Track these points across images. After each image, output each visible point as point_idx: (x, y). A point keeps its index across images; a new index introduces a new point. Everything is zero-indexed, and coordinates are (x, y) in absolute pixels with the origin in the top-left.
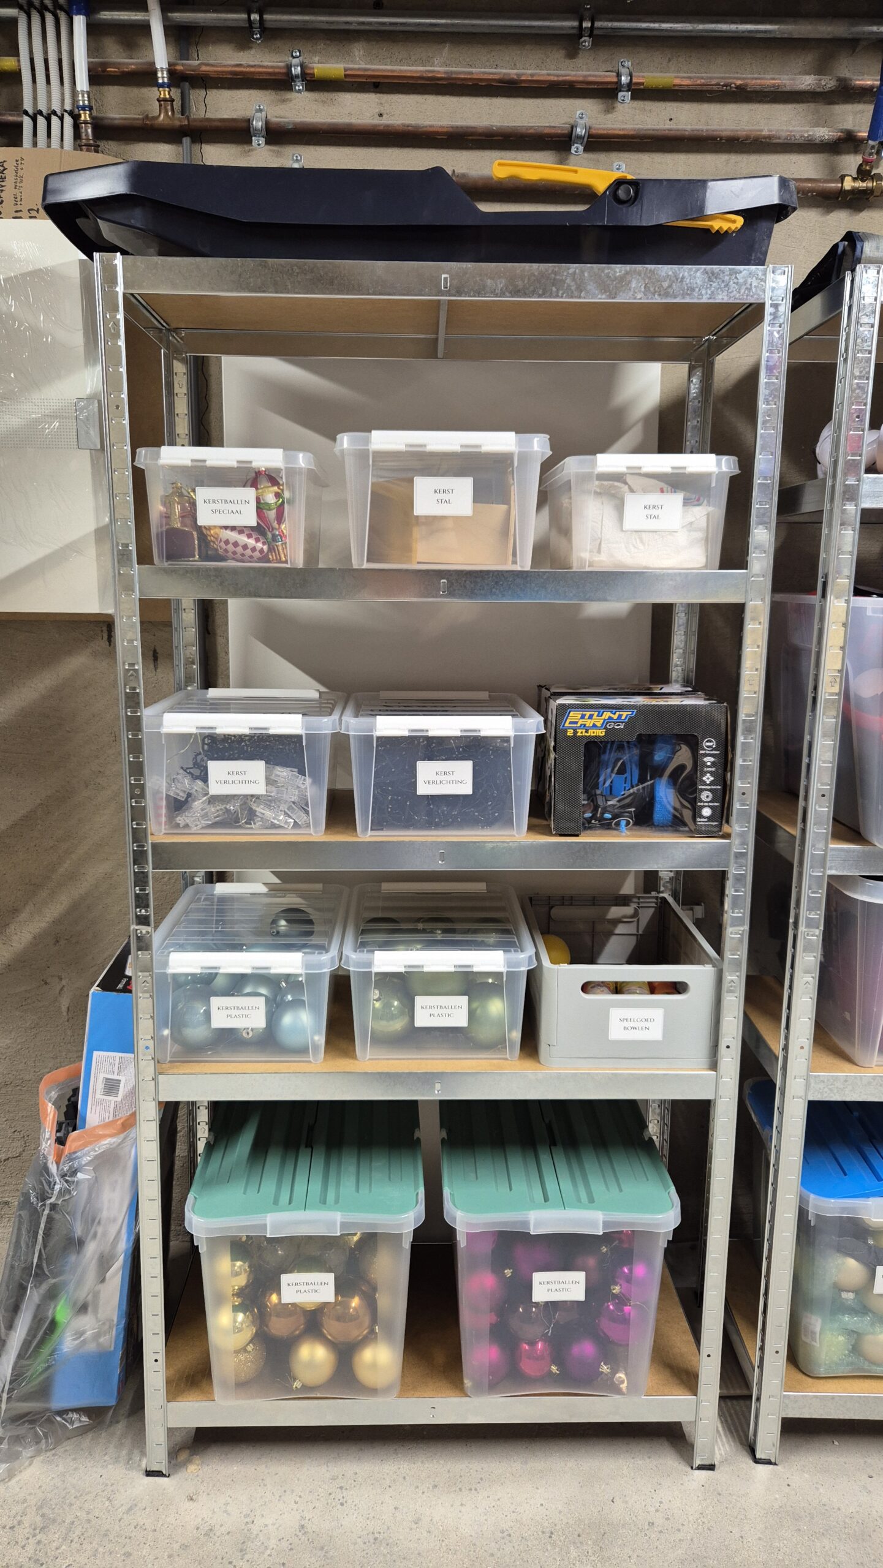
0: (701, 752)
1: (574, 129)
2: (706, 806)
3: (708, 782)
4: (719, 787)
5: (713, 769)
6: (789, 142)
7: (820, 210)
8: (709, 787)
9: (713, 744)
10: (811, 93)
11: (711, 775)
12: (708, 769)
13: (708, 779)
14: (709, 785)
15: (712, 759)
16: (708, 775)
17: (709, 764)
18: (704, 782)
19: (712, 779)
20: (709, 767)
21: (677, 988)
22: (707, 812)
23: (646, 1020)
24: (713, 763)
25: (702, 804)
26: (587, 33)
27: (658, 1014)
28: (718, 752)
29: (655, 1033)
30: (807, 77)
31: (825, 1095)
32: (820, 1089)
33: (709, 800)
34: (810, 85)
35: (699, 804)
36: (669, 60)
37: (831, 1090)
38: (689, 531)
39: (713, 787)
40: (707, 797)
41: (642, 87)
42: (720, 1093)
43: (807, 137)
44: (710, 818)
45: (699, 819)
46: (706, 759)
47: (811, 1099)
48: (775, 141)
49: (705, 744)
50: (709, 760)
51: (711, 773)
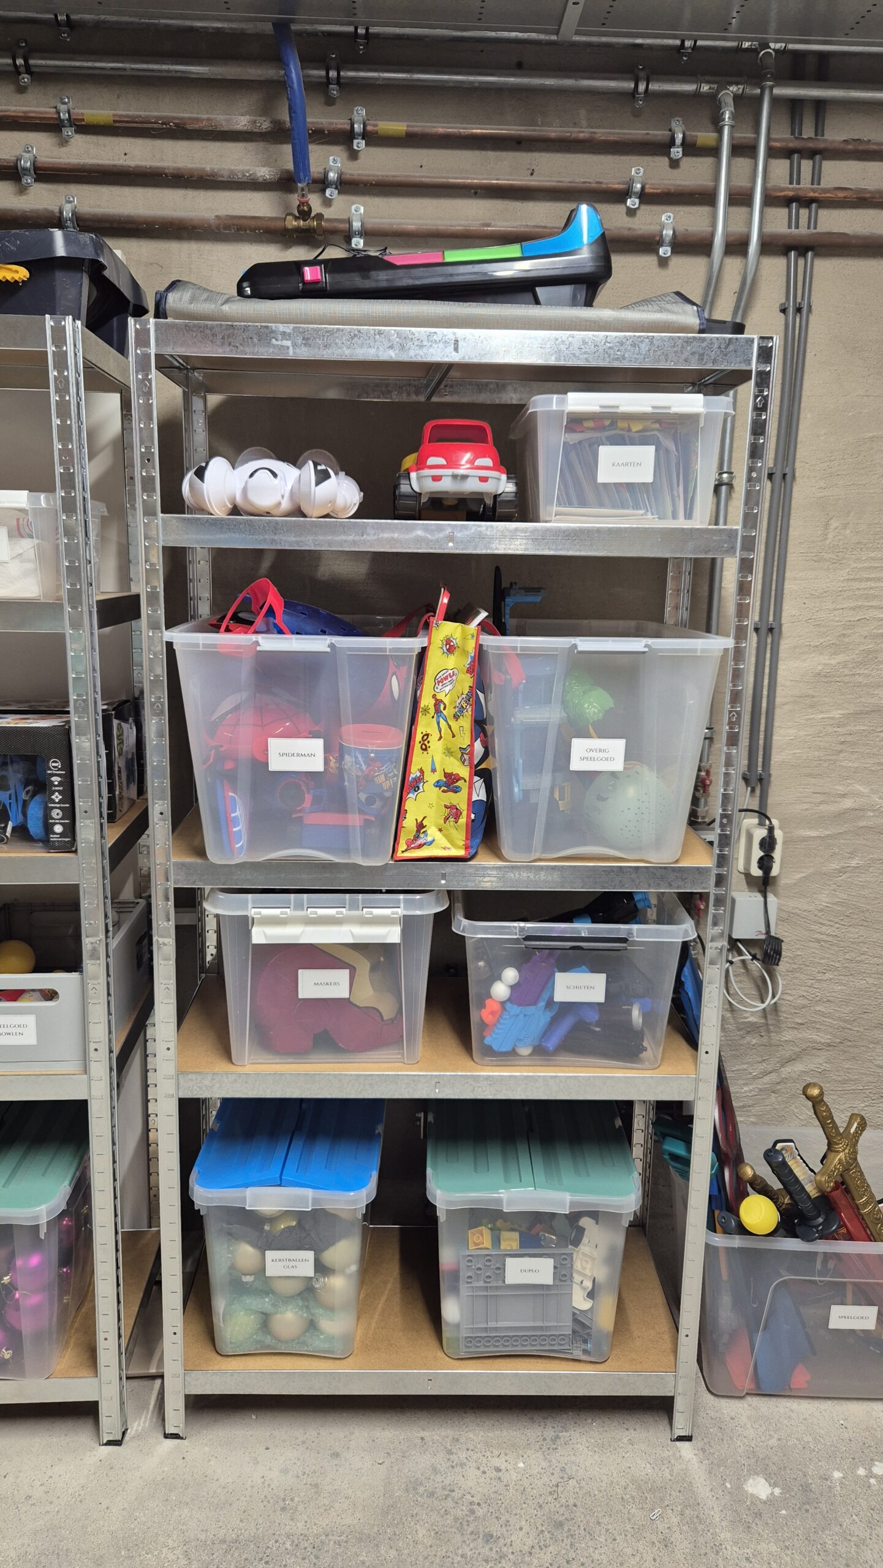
0: (49, 772)
1: (19, 162)
2: (57, 823)
3: (57, 801)
4: (68, 805)
5: (61, 788)
6: (233, 180)
7: (278, 245)
8: (58, 805)
9: (59, 764)
10: (249, 132)
11: (60, 794)
12: (56, 788)
13: (57, 797)
14: (58, 803)
15: (59, 779)
16: (57, 793)
17: (56, 783)
18: (53, 800)
19: (61, 797)
20: (56, 786)
21: (50, 995)
22: (58, 829)
23: (19, 1026)
24: (59, 782)
25: (53, 821)
26: (22, 69)
27: (30, 1020)
28: (64, 772)
29: (29, 1038)
30: (242, 118)
31: (195, 1093)
32: (189, 1087)
33: (59, 817)
34: (245, 125)
35: (51, 821)
36: (118, 97)
37: (200, 1088)
38: (21, 562)
39: (62, 805)
40: (58, 814)
41: (83, 123)
42: (93, 1093)
43: (249, 176)
44: (62, 835)
45: (51, 836)
46: (53, 779)
47: (182, 1096)
48: (219, 179)
49: (52, 764)
50: (56, 780)
51: (58, 791)
